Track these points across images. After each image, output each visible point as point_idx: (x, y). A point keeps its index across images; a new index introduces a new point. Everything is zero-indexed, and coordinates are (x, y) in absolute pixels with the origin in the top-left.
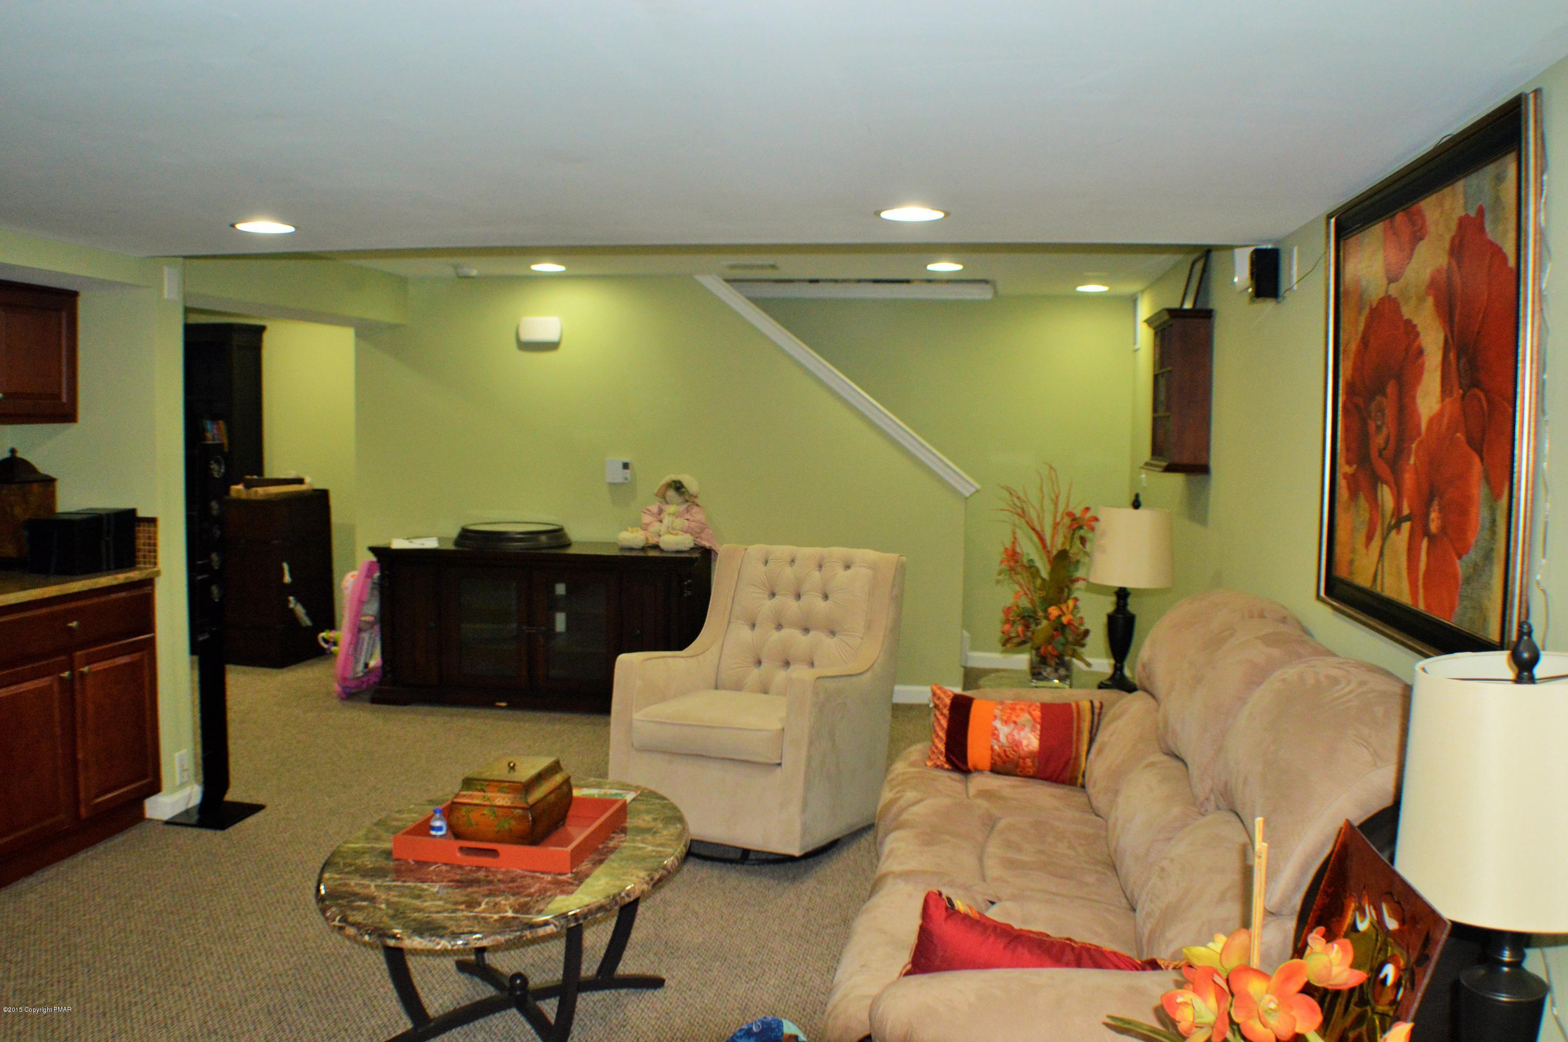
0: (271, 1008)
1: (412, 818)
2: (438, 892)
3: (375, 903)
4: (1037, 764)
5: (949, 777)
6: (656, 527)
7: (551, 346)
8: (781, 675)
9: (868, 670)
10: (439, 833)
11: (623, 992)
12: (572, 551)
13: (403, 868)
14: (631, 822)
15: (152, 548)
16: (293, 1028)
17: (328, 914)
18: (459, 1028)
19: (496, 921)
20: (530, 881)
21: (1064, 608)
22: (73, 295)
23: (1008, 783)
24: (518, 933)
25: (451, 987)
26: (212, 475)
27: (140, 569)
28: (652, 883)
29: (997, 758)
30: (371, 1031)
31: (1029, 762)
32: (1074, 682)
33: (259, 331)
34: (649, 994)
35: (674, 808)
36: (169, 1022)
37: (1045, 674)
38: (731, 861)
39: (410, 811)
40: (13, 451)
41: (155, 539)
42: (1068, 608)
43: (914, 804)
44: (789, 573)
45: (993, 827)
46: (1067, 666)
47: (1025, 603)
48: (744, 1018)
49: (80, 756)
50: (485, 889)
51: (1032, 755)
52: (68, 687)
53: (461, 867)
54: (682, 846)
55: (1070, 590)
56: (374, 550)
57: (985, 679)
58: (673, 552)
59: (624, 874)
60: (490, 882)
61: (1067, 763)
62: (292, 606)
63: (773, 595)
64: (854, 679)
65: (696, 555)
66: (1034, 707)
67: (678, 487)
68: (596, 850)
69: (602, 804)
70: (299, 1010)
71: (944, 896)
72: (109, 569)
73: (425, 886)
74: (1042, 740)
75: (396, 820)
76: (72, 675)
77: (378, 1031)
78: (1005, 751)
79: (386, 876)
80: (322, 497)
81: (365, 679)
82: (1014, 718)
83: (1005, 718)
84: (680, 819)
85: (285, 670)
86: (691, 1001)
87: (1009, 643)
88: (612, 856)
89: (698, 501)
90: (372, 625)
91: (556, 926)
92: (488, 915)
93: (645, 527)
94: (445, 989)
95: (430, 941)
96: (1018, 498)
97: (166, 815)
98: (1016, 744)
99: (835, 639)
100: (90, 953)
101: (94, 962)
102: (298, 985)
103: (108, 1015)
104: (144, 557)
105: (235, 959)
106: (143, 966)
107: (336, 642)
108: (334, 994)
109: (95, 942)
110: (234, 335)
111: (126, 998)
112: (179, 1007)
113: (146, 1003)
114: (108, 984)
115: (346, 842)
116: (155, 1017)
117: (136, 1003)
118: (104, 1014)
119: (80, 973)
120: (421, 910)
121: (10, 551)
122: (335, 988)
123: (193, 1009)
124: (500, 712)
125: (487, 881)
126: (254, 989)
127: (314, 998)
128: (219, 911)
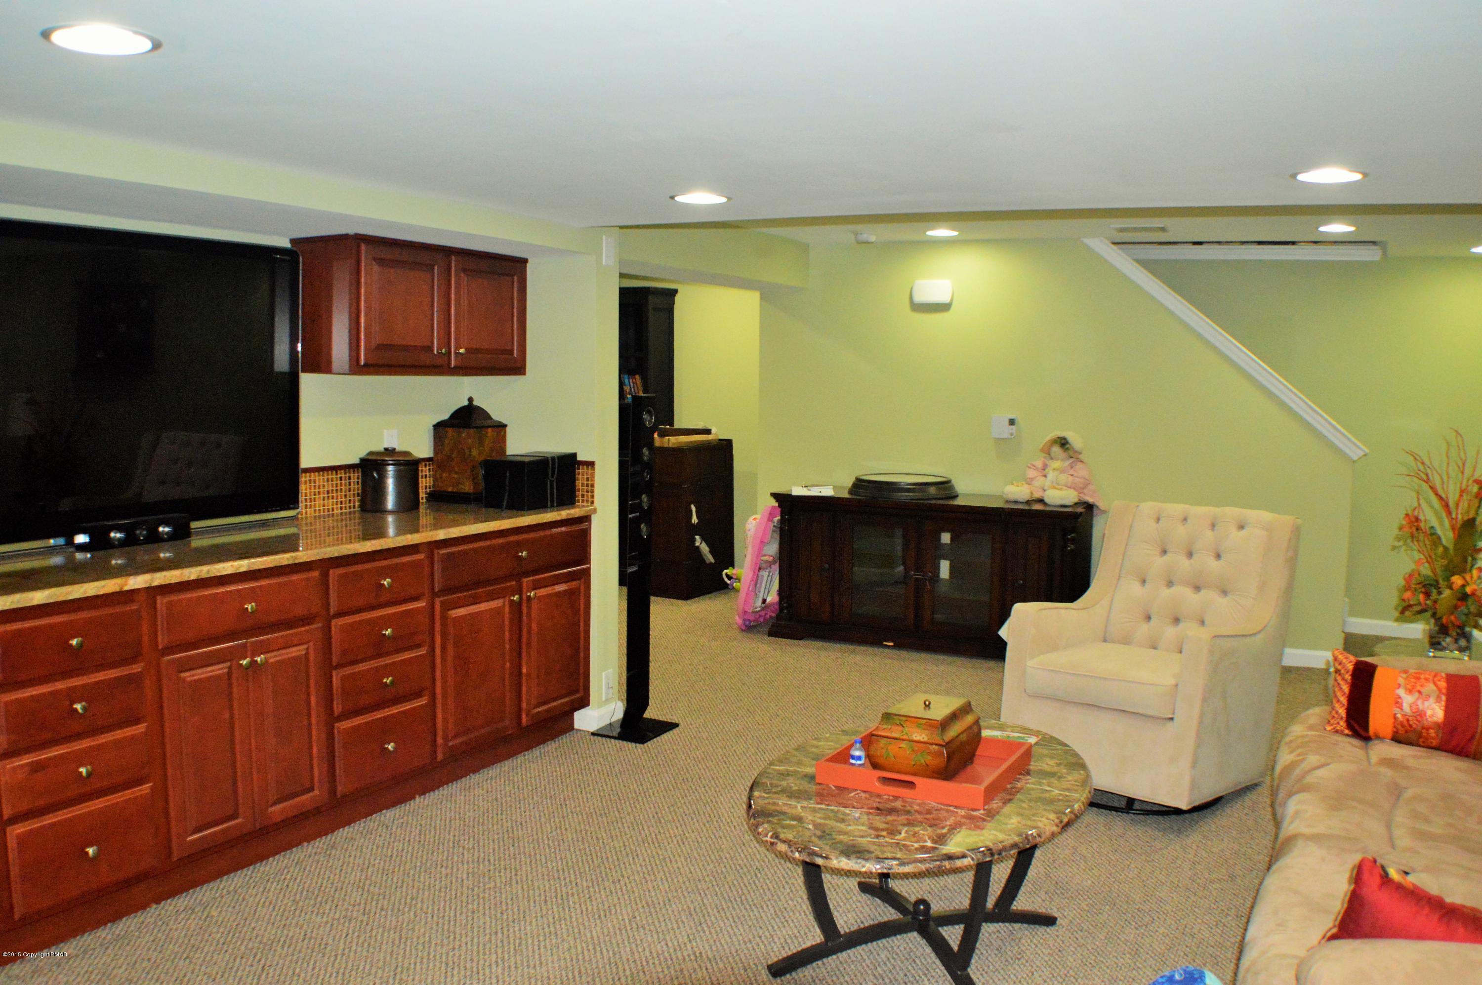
0: (692, 909)
1: (830, 747)
2: (859, 818)
3: (802, 823)
4: (1440, 735)
5: (1349, 743)
6: (1040, 482)
7: (944, 307)
8: (1171, 632)
9: (1259, 632)
10: (859, 762)
11: (1017, 926)
12: (958, 502)
13: (825, 792)
14: (1034, 766)
15: (590, 489)
16: (713, 930)
17: (760, 830)
18: (863, 946)
19: (917, 849)
20: (945, 814)
21: (1468, 577)
22: (525, 261)
23: (1411, 753)
24: (938, 863)
25: (854, 906)
26: (645, 425)
27: (578, 507)
28: (1061, 826)
29: (1399, 727)
30: (782, 940)
31: (1432, 732)
32: (1474, 654)
33: (672, 293)
34: (1041, 931)
35: (1076, 755)
36: (602, 913)
37: (1443, 644)
38: (1116, 809)
39: (827, 739)
40: (471, 400)
41: (593, 480)
42: (1472, 577)
43: (1319, 767)
44: (1181, 532)
45: (1398, 797)
46: (1468, 637)
47: (1426, 570)
48: (1135, 963)
49: (524, 671)
50: (902, 818)
51: (1437, 725)
52: (517, 608)
53: (879, 796)
54: (1087, 792)
55: (1474, 559)
56: (776, 496)
57: (1380, 645)
58: (1055, 506)
59: (1033, 815)
60: (908, 812)
61: (1472, 737)
62: (697, 544)
63: (1164, 552)
64: (1248, 639)
65: (1080, 510)
66: (1439, 678)
67: (1063, 443)
68: (1005, 790)
69: (1009, 746)
70: (717, 914)
71: (1378, 864)
72: (552, 506)
73: (847, 811)
74: (1447, 711)
75: (815, 746)
76: (521, 599)
77: (789, 941)
78: (1408, 720)
79: (811, 799)
80: (725, 447)
81: (763, 613)
82: (1418, 688)
83: (1409, 686)
84: (1083, 766)
85: (688, 602)
86: (1082, 941)
87: (1406, 612)
88: (1019, 796)
89: (1081, 457)
90: (770, 564)
91: (973, 859)
92: (908, 843)
93: (1029, 482)
94: (849, 907)
95: (856, 863)
96: (1423, 463)
97: (593, 728)
98: (1420, 714)
99: (1227, 598)
100: (532, 846)
101: (535, 854)
102: (715, 891)
103: (549, 903)
104: (583, 496)
105: (658, 863)
106: (577, 861)
107: (738, 580)
108: (748, 903)
109: (535, 837)
110: (650, 298)
111: (564, 889)
112: (610, 901)
113: (582, 895)
114: (548, 875)
115: (771, 764)
116: (590, 908)
117: (573, 895)
118: (546, 901)
119: (523, 863)
120: (845, 833)
121: (467, 487)
122: (748, 897)
123: (623, 904)
124: (887, 650)
125: (905, 811)
126: (676, 891)
127: (730, 904)
128: (642, 818)
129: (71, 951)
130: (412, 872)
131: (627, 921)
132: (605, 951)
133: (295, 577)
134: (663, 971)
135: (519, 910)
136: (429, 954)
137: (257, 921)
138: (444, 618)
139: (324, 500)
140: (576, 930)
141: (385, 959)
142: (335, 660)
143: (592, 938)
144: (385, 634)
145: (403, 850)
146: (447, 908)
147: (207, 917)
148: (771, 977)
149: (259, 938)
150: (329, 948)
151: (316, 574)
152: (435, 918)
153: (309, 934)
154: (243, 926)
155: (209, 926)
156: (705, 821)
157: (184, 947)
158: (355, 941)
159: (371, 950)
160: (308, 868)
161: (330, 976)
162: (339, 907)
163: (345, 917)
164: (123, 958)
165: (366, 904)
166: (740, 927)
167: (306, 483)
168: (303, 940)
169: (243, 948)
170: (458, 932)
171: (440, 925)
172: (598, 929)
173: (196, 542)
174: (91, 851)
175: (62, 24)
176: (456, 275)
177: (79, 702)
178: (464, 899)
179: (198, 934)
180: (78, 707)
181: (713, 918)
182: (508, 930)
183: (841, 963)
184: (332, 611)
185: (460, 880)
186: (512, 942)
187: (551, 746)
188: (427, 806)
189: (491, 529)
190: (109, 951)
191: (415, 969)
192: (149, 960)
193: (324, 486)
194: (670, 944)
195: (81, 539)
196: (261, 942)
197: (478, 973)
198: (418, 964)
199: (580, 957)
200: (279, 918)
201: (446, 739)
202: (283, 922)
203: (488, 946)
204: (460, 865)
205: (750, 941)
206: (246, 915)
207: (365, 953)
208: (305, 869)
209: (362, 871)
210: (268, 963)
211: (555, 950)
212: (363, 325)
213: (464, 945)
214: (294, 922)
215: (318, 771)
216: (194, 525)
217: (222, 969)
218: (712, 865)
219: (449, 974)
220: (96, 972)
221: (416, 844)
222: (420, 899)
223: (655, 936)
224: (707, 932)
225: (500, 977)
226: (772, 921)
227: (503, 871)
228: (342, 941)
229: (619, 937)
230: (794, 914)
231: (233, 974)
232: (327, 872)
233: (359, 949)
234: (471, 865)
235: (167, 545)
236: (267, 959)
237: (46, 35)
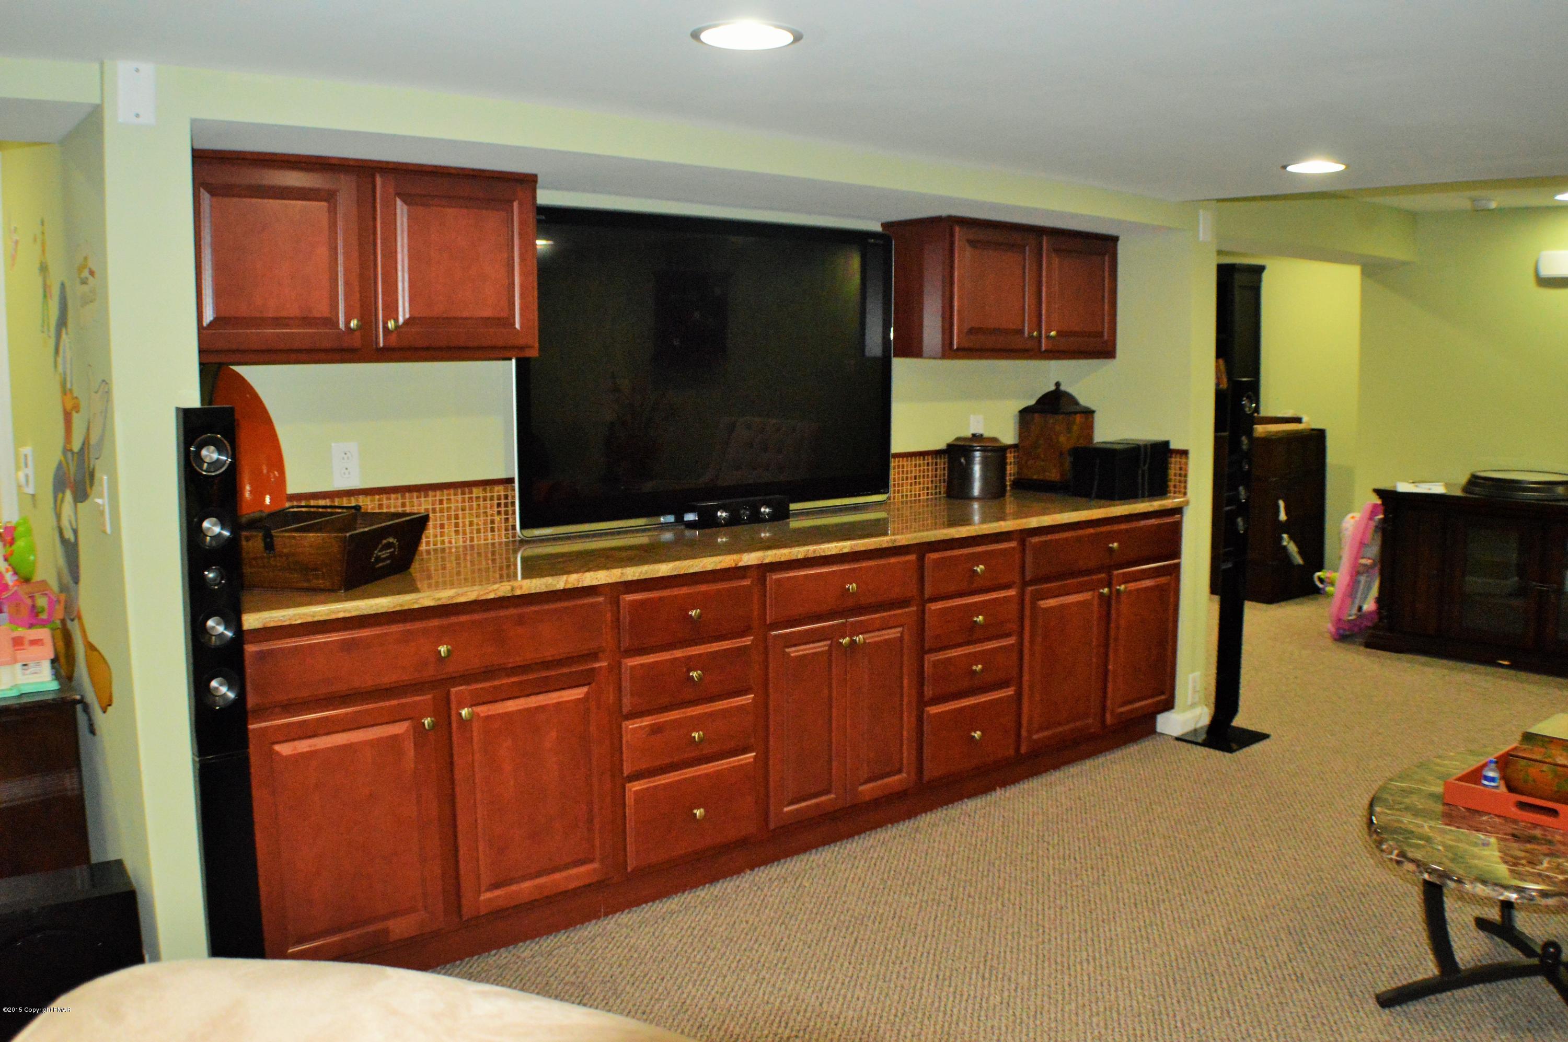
0: (1292, 928)
1: (1458, 766)
3: (1431, 843)
10: (1493, 784)
13: (1454, 813)
15: (1182, 479)
16: (1314, 952)
17: (1384, 847)
18: (1481, 985)
19: (1561, 881)
22: (1114, 240)
26: (1244, 411)
27: (1171, 498)
30: (1391, 970)
33: (1259, 270)
36: (1195, 922)
39: (1451, 759)
40: (1058, 384)
41: (1186, 470)
49: (1110, 667)
50: (1544, 848)
52: (1106, 601)
53: (1515, 822)
56: (1379, 492)
60: (1550, 842)
62: (1285, 543)
70: (1318, 936)
72: (1143, 497)
75: (1438, 765)
76: (1111, 591)
77: (1398, 971)
79: (1438, 819)
80: (1317, 438)
81: (1357, 622)
85: (1273, 606)
90: (1371, 567)
94: (1464, 943)
95: (1494, 890)
97: (1177, 732)
100: (1118, 847)
101: (1123, 856)
102: (1315, 911)
103: (1139, 906)
104: (1175, 486)
105: (1253, 876)
106: (1167, 868)
107: (1332, 584)
108: (1352, 927)
109: (1122, 839)
110: (1237, 276)
111: (1154, 894)
112: (1204, 911)
113: (1173, 902)
114: (1137, 878)
115: (1391, 780)
116: (1182, 916)
117: (1164, 901)
118: (1136, 905)
119: (1110, 864)
120: (1480, 858)
121: (1053, 475)
122: (1353, 922)
123: (1217, 916)
124: (1501, 670)
125: (1546, 840)
126: (1274, 907)
127: (1332, 927)
128: (1233, 829)
129: (673, 906)
130: (997, 862)
131: (1222, 933)
132: (1199, 961)
133: (893, 560)
134: (1262, 988)
135: (1108, 910)
136: (1018, 944)
137: (848, 895)
138: (1034, 607)
139: (911, 485)
140: (1168, 937)
141: (975, 944)
142: (927, 645)
143: (1186, 946)
144: (976, 622)
145: (987, 840)
146: (1035, 902)
147: (800, 886)
148: (1379, 1008)
149: (851, 912)
150: (919, 928)
151: (912, 557)
152: (1023, 910)
153: (898, 913)
154: (834, 900)
155: (801, 896)
156: (1302, 837)
157: (779, 913)
158: (944, 924)
159: (961, 935)
160: (894, 849)
161: (922, 955)
162: (927, 890)
163: (933, 900)
164: (723, 917)
165: (953, 889)
166: (1344, 951)
167: (894, 468)
168: (894, 918)
169: (835, 919)
170: (1047, 926)
171: (1029, 918)
172: (1192, 938)
173: (795, 524)
174: (699, 812)
175: (708, 24)
176: (1048, 255)
177: (695, 670)
178: (1052, 894)
179: (792, 902)
180: (694, 674)
181: (1314, 939)
182: (1098, 930)
183: (1456, 1001)
184: (926, 596)
185: (1046, 875)
186: (1102, 941)
187: (1133, 749)
188: (1009, 799)
189: (1084, 519)
190: (709, 909)
191: (1005, 958)
192: (747, 922)
193: (911, 472)
194: (1269, 961)
195: (690, 517)
196: (852, 916)
197: (1069, 968)
198: (1008, 953)
199: (1174, 964)
200: (868, 894)
201: (1030, 732)
202: (873, 899)
203: (1078, 943)
204: (1046, 860)
205: (1355, 967)
206: (836, 888)
207: (955, 937)
208: (891, 850)
209: (947, 856)
210: (860, 937)
211: (1147, 954)
212: (956, 308)
213: (1053, 939)
214: (883, 900)
215: (907, 754)
216: (793, 506)
217: (817, 938)
218: (1311, 885)
219: (1040, 966)
220: (698, 928)
221: (1000, 836)
222: (1006, 890)
223: (1253, 952)
224: (1309, 953)
225: (1092, 975)
226: (1380, 950)
227: (1090, 870)
228: (931, 923)
229: (1214, 948)
230: (1404, 944)
231: (827, 943)
232: (913, 855)
233: (949, 932)
234: (1057, 862)
235: (768, 525)
236: (859, 932)
237: (696, 35)
